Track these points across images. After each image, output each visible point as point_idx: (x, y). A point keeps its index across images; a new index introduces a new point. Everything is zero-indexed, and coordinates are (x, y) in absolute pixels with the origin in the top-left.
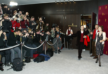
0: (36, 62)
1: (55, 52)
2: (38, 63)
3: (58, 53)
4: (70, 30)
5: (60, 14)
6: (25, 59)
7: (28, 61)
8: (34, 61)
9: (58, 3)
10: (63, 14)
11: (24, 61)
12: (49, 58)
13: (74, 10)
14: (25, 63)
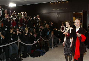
0: (32, 57)
1: (50, 47)
2: (34, 58)
3: (54, 48)
4: (63, 27)
5: (54, 13)
6: (22, 54)
7: (25, 56)
8: (30, 56)
9: (52, 3)
10: (57, 13)
11: (22, 56)
12: (44, 53)
13: (67, 8)
14: (22, 58)
